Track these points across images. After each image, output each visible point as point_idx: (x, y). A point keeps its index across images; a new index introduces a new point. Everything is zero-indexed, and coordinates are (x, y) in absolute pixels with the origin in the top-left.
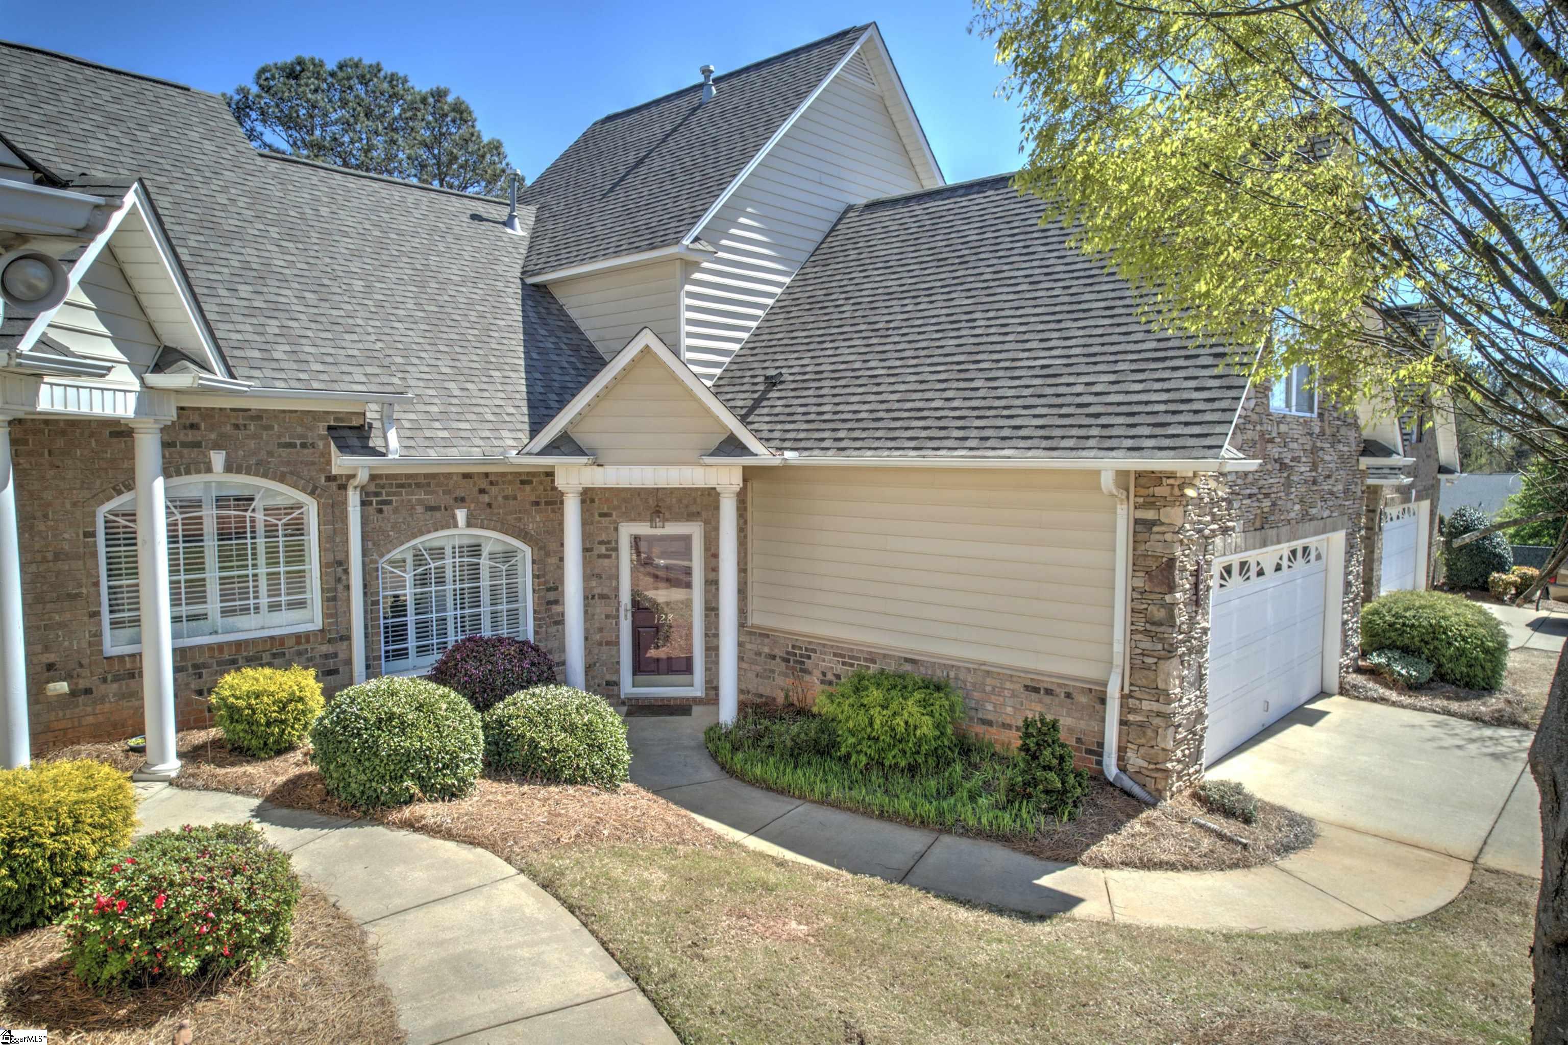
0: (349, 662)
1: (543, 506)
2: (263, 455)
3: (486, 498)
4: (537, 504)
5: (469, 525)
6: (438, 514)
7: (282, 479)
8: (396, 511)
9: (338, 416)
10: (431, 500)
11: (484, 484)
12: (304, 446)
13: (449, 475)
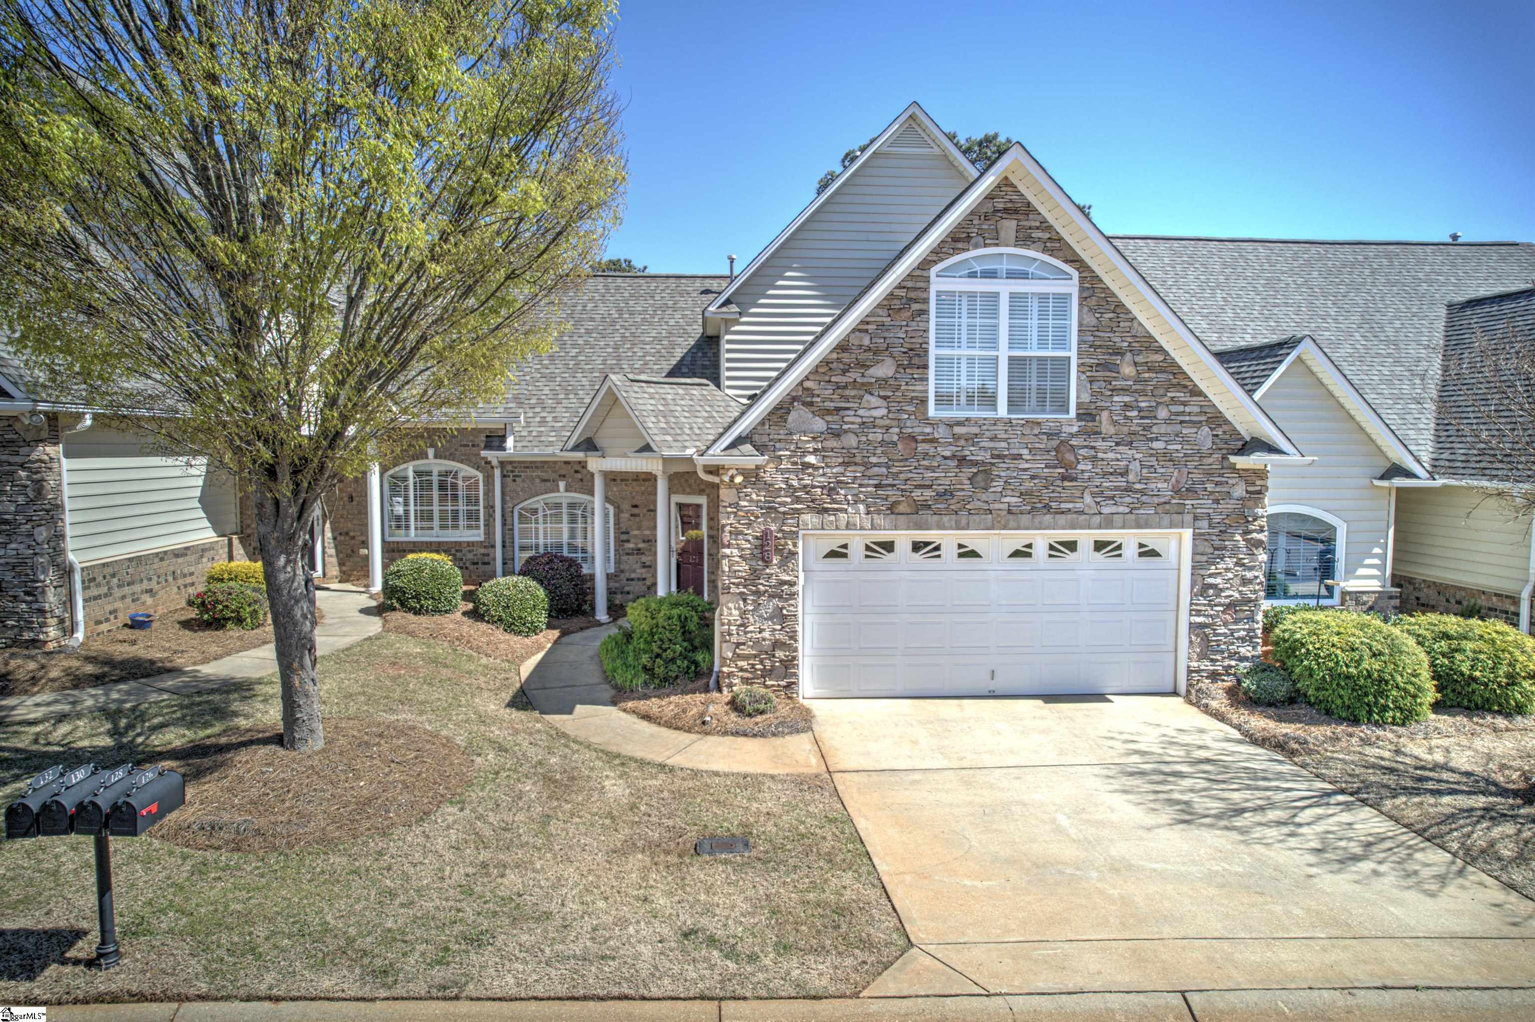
0: (494, 559)
1: (619, 482)
2: (453, 450)
3: (579, 476)
4: (614, 480)
5: (567, 490)
6: (548, 484)
7: (462, 462)
8: (523, 481)
9: (491, 430)
10: (544, 475)
11: (578, 468)
12: (473, 446)
13: (555, 462)
